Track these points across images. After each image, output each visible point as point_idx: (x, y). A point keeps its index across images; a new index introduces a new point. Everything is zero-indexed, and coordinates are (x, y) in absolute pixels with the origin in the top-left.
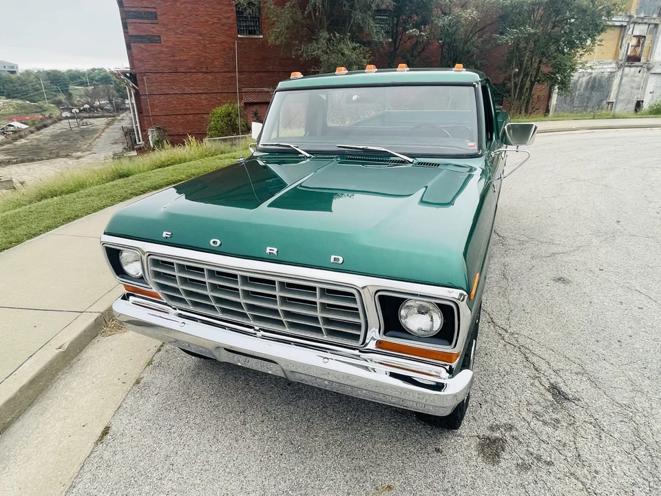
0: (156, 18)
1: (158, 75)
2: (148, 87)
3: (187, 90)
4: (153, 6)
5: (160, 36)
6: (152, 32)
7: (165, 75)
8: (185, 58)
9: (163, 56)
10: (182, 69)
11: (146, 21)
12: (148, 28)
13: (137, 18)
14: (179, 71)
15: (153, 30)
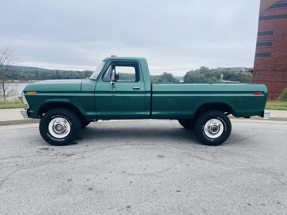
0: (271, 45)
1: (264, 72)
2: (257, 77)
3: (279, 79)
4: (271, 39)
5: (271, 53)
6: (268, 52)
7: (268, 72)
8: (282, 64)
9: (270, 62)
10: (279, 69)
11: (266, 47)
12: (266, 49)
13: (261, 45)
14: (276, 70)
15: (268, 51)
